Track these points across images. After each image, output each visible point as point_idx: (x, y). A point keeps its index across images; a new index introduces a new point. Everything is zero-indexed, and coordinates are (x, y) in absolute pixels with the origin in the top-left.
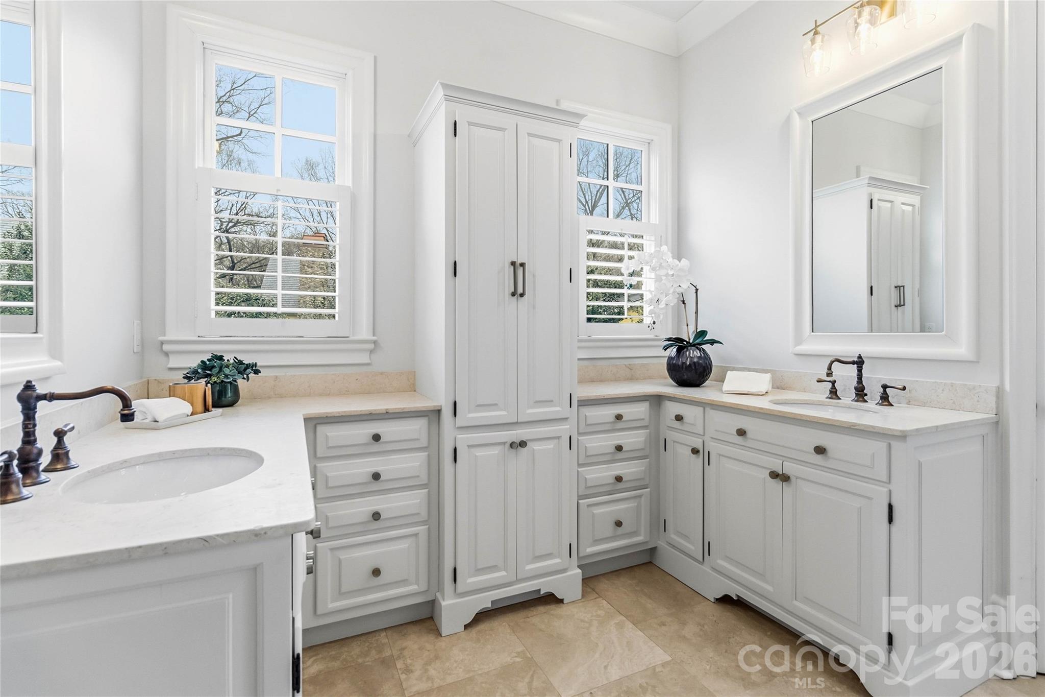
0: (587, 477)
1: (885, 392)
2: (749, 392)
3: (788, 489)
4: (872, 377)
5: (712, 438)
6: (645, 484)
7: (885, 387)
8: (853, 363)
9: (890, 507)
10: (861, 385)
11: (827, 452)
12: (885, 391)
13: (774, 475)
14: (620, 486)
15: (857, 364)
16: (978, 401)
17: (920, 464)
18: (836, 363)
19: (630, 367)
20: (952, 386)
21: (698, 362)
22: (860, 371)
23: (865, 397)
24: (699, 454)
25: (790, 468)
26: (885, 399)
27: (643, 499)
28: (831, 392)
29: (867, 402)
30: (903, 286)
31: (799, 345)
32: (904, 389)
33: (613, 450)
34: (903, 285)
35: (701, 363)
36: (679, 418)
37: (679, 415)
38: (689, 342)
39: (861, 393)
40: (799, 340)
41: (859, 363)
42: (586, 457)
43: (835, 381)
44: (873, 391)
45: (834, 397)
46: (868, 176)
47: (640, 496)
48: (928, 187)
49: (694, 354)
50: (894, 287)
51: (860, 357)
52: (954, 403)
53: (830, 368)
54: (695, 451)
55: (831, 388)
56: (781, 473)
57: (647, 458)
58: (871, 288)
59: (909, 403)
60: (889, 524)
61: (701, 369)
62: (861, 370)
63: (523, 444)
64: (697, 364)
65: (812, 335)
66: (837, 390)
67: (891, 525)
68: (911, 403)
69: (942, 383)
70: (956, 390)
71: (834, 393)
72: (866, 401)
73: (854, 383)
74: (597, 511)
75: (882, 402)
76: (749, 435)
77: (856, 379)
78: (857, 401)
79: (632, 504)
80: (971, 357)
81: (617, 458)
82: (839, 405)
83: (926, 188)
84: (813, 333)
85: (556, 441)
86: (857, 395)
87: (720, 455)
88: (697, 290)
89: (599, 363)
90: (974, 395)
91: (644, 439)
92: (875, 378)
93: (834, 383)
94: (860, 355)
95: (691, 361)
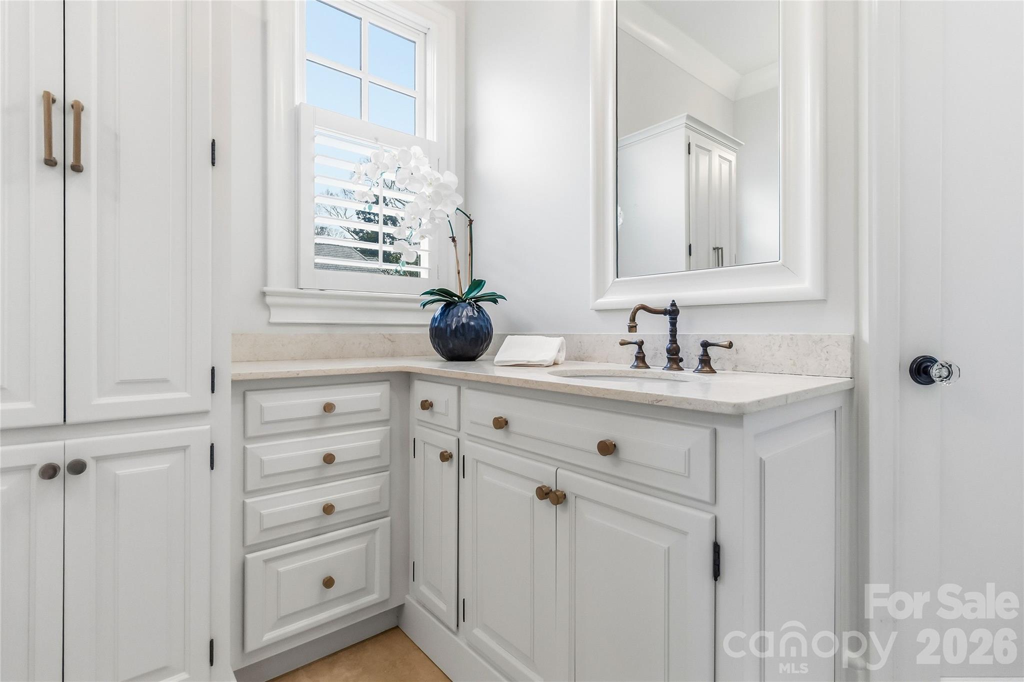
0: (262, 512)
1: (705, 353)
2: (529, 362)
3: (563, 515)
4: (689, 335)
5: (469, 434)
6: (384, 510)
7: (705, 345)
8: (665, 312)
9: (717, 549)
10: (674, 345)
11: (618, 449)
12: (705, 351)
13: (544, 493)
14: (332, 519)
15: (670, 315)
16: (827, 360)
17: (762, 463)
18: (641, 312)
19: (391, 339)
20: (792, 339)
21: (468, 323)
22: (673, 324)
23: (680, 364)
24: (452, 461)
25: (568, 481)
26: (705, 362)
27: (378, 533)
28: (637, 358)
29: (683, 370)
30: (722, 249)
31: (601, 297)
32: (730, 345)
33: (319, 461)
34: (721, 247)
35: (473, 326)
36: (426, 405)
37: (427, 401)
38: (461, 298)
39: (674, 357)
40: (600, 291)
41: (673, 312)
42: (262, 477)
43: (642, 343)
44: (690, 352)
45: (641, 365)
46: (686, 114)
47: (374, 531)
48: (743, 144)
49: (465, 313)
50: (712, 248)
51: (673, 304)
52: (794, 364)
53: (633, 319)
54: (445, 457)
55: (638, 353)
56: (554, 489)
57: (387, 471)
58: (690, 246)
59: (735, 369)
60: (714, 581)
61: (473, 335)
62: (676, 323)
63: (78, 467)
64: (466, 326)
65: (616, 282)
66: (644, 356)
67: (717, 582)
68: (738, 368)
69: (778, 335)
70: (797, 345)
71: (641, 360)
72: (681, 369)
73: (666, 343)
74: (284, 567)
75: (702, 367)
76: (513, 426)
77: (669, 338)
78: (670, 368)
79: (357, 546)
80: (818, 295)
81: (327, 475)
82: (646, 376)
83: (742, 145)
84: (617, 279)
85: (178, 457)
86: (670, 360)
87: (477, 461)
88: (471, 222)
89: (338, 331)
90: (822, 350)
91: (380, 440)
92: (693, 336)
93: (640, 344)
94: (674, 301)
95: (458, 322)
